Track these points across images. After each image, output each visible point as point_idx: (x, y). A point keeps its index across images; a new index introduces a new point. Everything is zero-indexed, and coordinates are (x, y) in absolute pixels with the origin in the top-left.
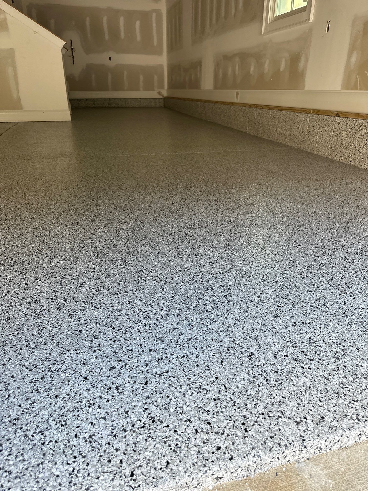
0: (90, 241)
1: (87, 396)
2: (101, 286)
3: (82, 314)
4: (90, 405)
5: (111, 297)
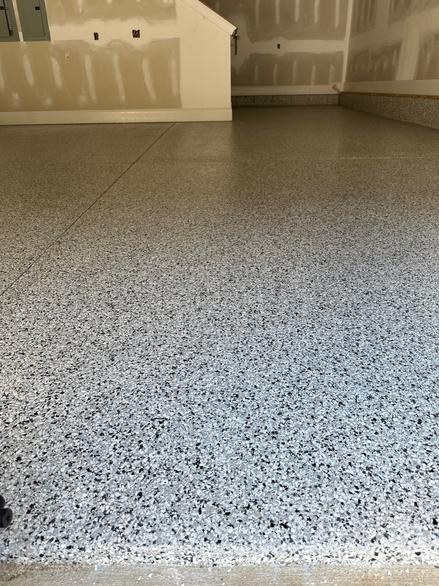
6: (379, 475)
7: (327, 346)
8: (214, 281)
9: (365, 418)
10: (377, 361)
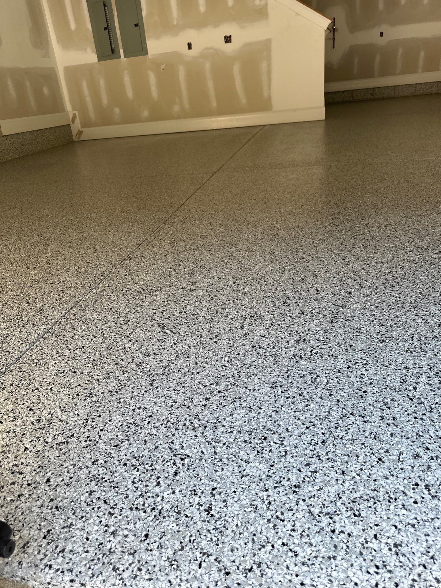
0: (363, 273)
1: (384, 485)
2: (387, 335)
3: (364, 369)
4: (391, 500)
5: (402, 354)
6: (408, 556)
7: (378, 388)
8: (267, 303)
9: (406, 481)
10: (434, 410)
